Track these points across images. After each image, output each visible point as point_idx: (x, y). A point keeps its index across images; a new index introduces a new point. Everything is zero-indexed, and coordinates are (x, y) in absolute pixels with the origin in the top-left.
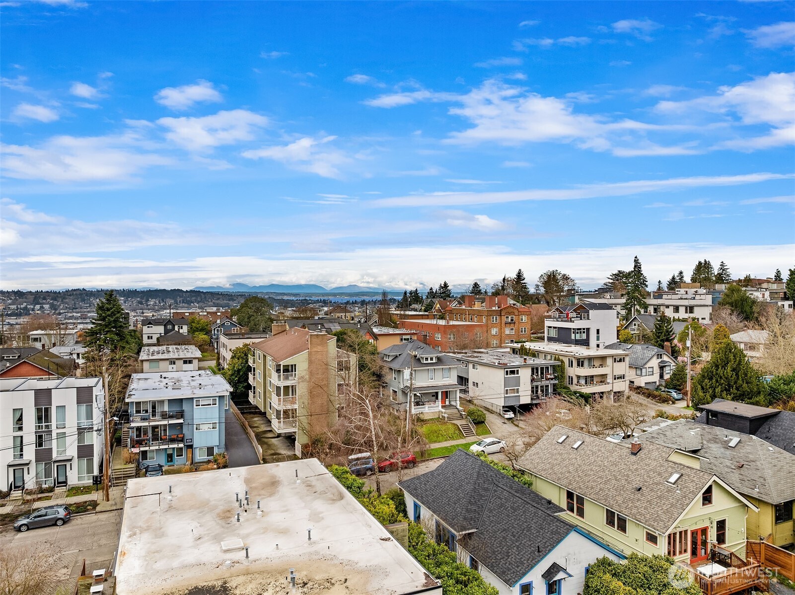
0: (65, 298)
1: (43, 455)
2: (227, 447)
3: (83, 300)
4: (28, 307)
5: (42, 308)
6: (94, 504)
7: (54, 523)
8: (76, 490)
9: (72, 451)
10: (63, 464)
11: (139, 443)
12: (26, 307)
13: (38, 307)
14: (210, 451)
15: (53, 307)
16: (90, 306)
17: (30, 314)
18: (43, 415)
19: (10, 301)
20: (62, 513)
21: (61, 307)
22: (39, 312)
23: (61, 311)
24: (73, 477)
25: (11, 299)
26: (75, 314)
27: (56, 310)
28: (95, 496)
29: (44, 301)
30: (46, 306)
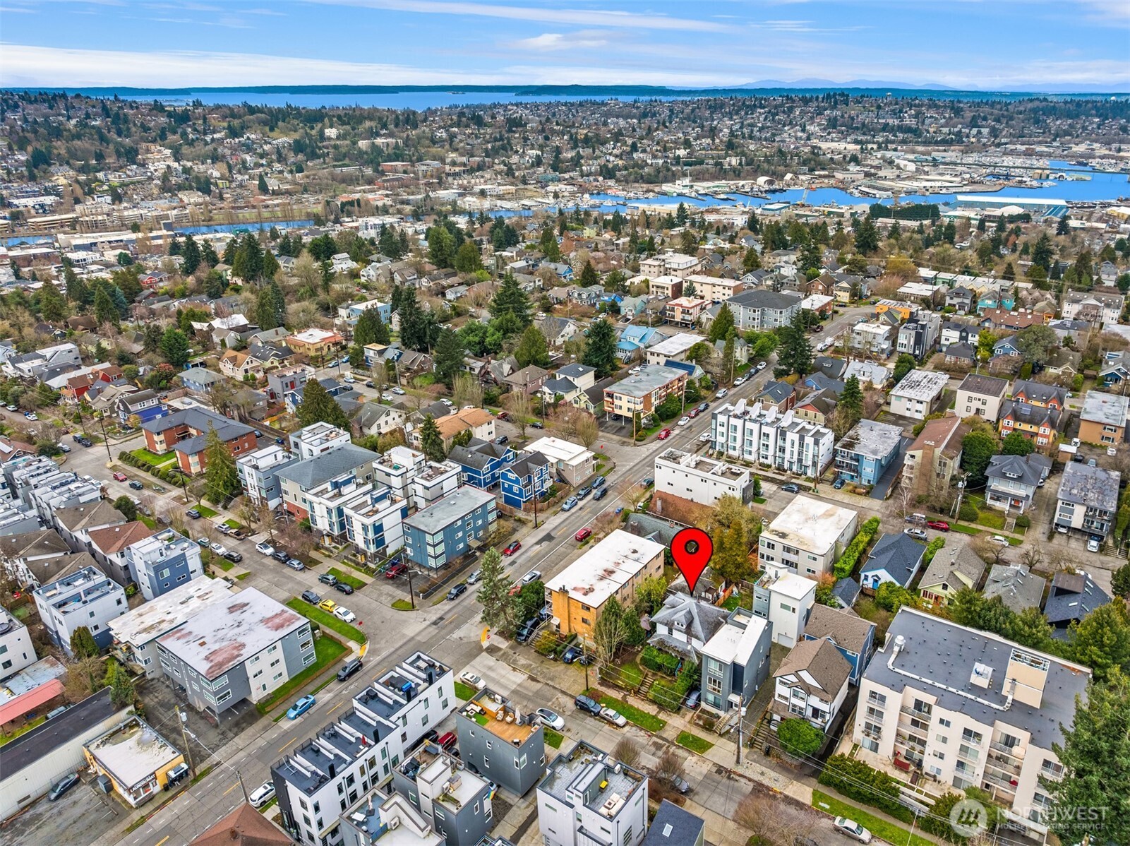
0: (1011, 118)
1: (800, 461)
2: (877, 483)
3: (1037, 122)
4: (963, 130)
5: (979, 132)
6: (810, 488)
7: (793, 492)
8: (809, 479)
9: (810, 463)
10: (806, 467)
11: (838, 467)
12: (960, 131)
13: (974, 131)
14: (869, 481)
15: (994, 133)
16: (1044, 133)
17: (963, 142)
18: (801, 445)
19: (943, 121)
20: (796, 489)
21: (1004, 133)
22: (973, 140)
23: (1003, 140)
24: (810, 473)
25: (945, 118)
26: (1019, 147)
27: (996, 137)
28: (812, 485)
29: (984, 123)
30: (985, 131)
